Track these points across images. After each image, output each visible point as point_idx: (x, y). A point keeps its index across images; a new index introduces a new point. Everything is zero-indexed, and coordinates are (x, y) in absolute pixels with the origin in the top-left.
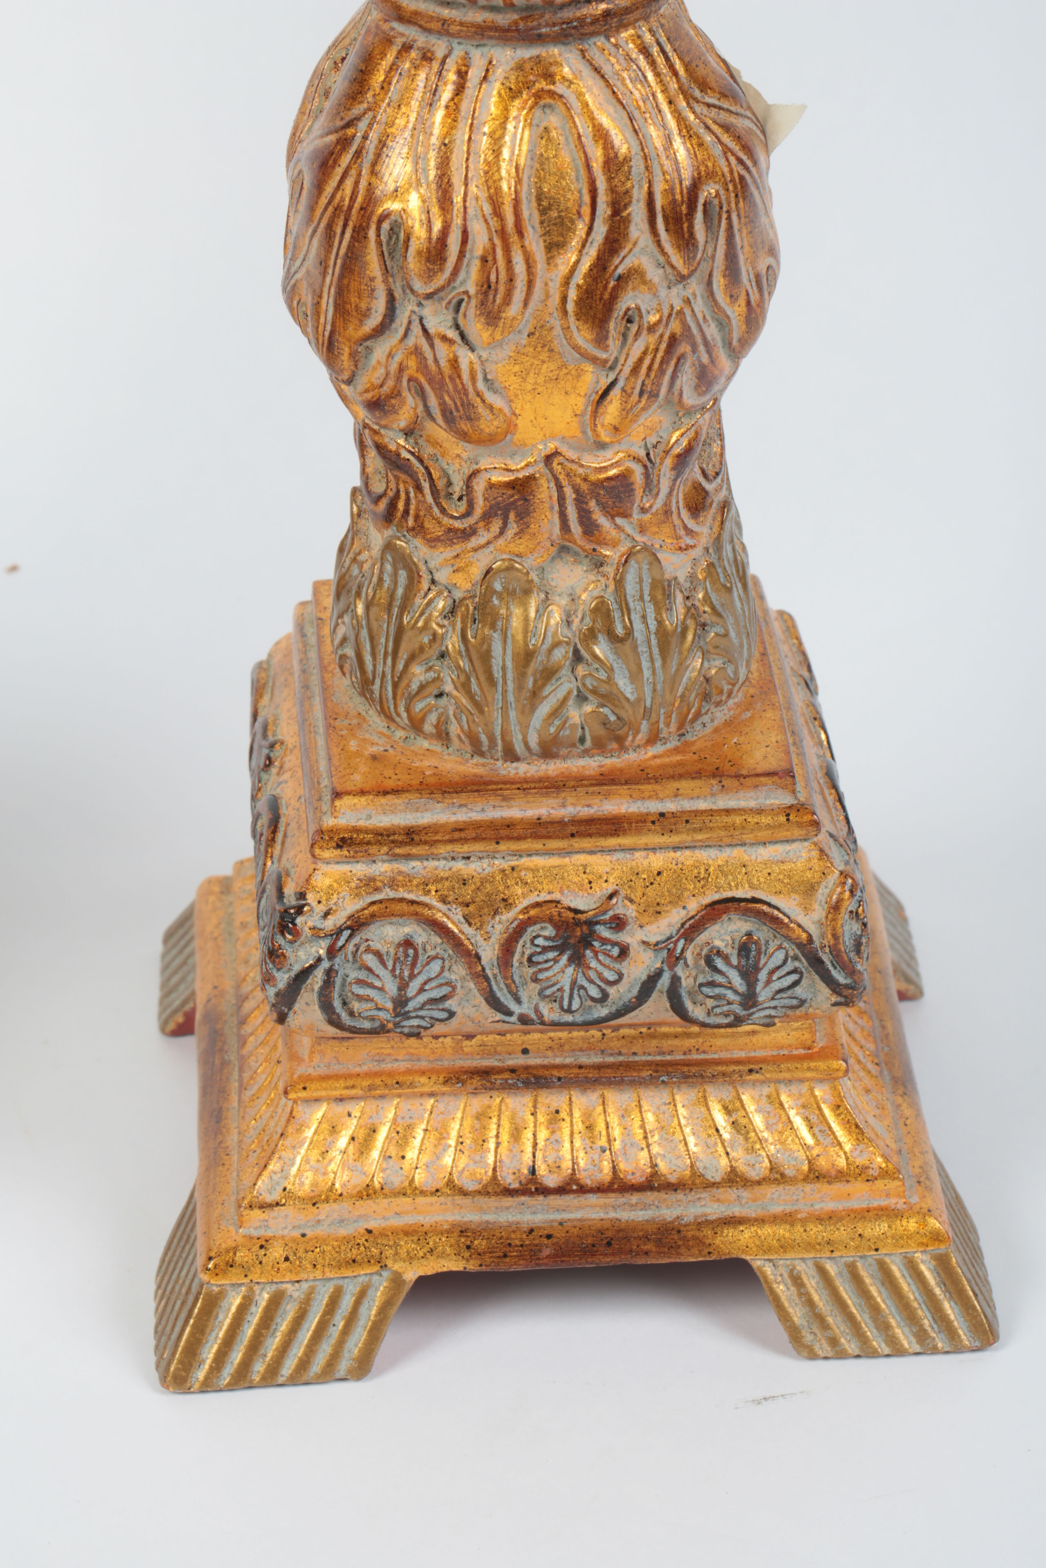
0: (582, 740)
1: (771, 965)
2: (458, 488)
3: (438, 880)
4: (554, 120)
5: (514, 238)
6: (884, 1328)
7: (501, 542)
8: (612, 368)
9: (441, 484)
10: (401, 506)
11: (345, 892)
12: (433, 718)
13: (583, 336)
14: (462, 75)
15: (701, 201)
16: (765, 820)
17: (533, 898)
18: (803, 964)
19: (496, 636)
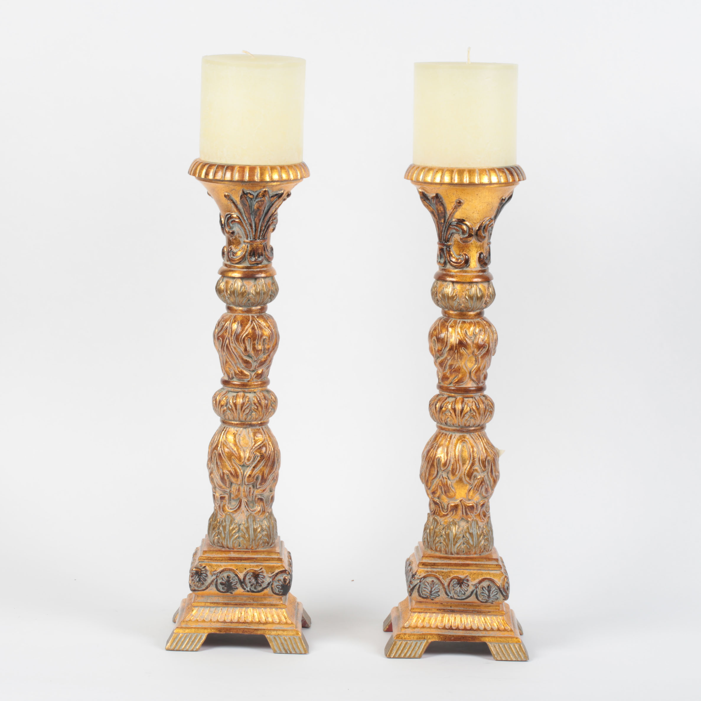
0: (463, 552)
1: (493, 590)
2: (446, 507)
3: (438, 572)
4: (465, 445)
5: (457, 461)
6: (509, 656)
7: (452, 516)
8: (472, 485)
9: (443, 507)
10: (436, 511)
11: (423, 572)
12: (439, 547)
13: (467, 479)
14: (451, 437)
15: (487, 459)
16: (493, 566)
17: (454, 576)
18: (498, 591)
19: (450, 532)
